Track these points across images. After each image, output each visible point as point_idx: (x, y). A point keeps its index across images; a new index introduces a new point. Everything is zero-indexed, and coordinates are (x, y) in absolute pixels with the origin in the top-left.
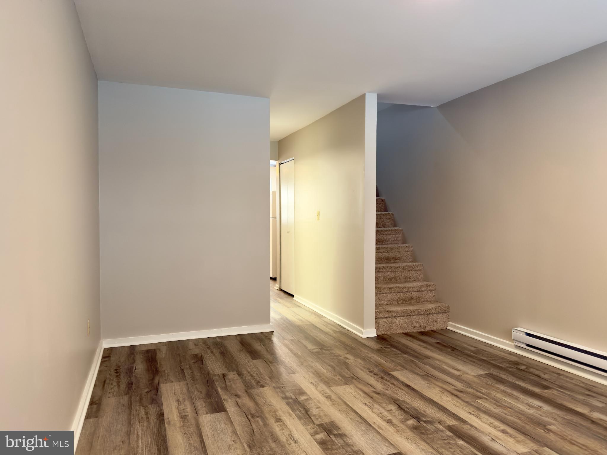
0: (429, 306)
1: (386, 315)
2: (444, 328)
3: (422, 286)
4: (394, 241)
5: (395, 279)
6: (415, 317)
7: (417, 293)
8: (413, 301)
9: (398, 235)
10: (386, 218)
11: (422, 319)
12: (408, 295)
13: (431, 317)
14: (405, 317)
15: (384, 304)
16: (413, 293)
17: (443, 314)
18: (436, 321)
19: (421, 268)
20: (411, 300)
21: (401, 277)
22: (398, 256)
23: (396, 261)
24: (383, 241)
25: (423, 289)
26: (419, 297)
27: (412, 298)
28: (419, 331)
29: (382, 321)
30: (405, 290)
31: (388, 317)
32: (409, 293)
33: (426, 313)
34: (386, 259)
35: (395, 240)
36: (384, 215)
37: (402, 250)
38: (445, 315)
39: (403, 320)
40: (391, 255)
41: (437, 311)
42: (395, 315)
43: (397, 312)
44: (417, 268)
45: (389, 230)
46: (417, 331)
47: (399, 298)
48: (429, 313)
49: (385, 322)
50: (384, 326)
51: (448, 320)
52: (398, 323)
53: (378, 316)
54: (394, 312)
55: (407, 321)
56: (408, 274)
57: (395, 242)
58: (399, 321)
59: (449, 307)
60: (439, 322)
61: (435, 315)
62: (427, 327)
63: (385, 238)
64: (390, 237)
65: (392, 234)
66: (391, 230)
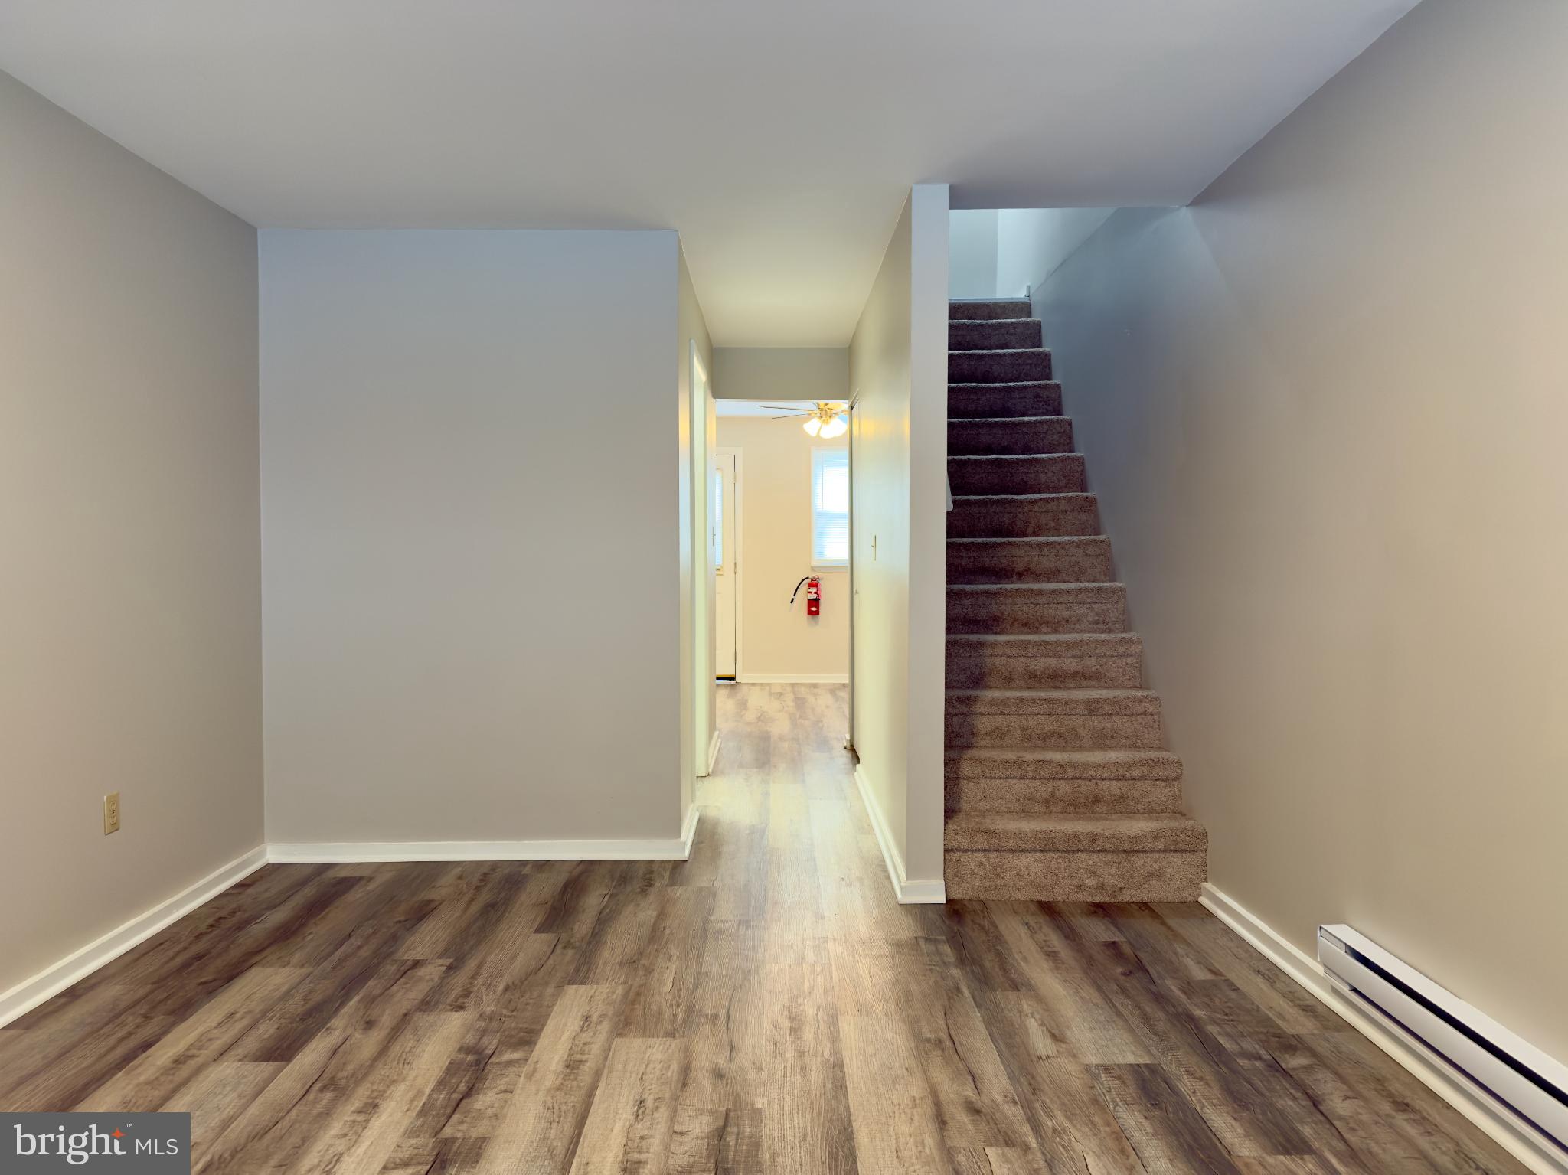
0: (1138, 826)
1: (981, 842)
2: (1190, 899)
3: (1131, 765)
4: (1097, 623)
5: (1060, 736)
6: (1084, 856)
7: (1114, 783)
8: (1102, 808)
9: (1110, 606)
10: (1086, 555)
11: (1108, 864)
12: (1087, 787)
13: (1140, 860)
14: (1049, 855)
15: (1003, 809)
16: (1101, 784)
17: (1184, 855)
18: (1158, 875)
19: (1151, 709)
20: (1094, 802)
21: (1082, 732)
22: (1094, 669)
23: (1085, 683)
24: (1059, 622)
25: (1136, 773)
26: (1122, 797)
27: (1097, 800)
28: (1097, 899)
29: (971, 861)
30: (1070, 773)
31: (989, 851)
32: (1087, 782)
33: (1121, 848)
34: (1050, 677)
35: (1101, 619)
36: (1078, 545)
37: (1104, 650)
38: (1194, 857)
39: (1041, 861)
40: (1069, 664)
41: (1160, 845)
42: (1011, 844)
43: (1019, 835)
44: (1138, 708)
45: (1080, 590)
46: (1089, 899)
47: (1053, 795)
48: (1131, 849)
49: (981, 864)
50: (978, 877)
51: (1203, 875)
52: (1025, 872)
53: (954, 844)
54: (1008, 835)
55: (1054, 865)
56: (1109, 725)
57: (1101, 626)
58: (1030, 865)
59: (1205, 835)
60: (1171, 880)
61: (1156, 856)
62: (1124, 891)
63: (1066, 614)
64: (1083, 610)
65: (1089, 600)
66: (1088, 590)
